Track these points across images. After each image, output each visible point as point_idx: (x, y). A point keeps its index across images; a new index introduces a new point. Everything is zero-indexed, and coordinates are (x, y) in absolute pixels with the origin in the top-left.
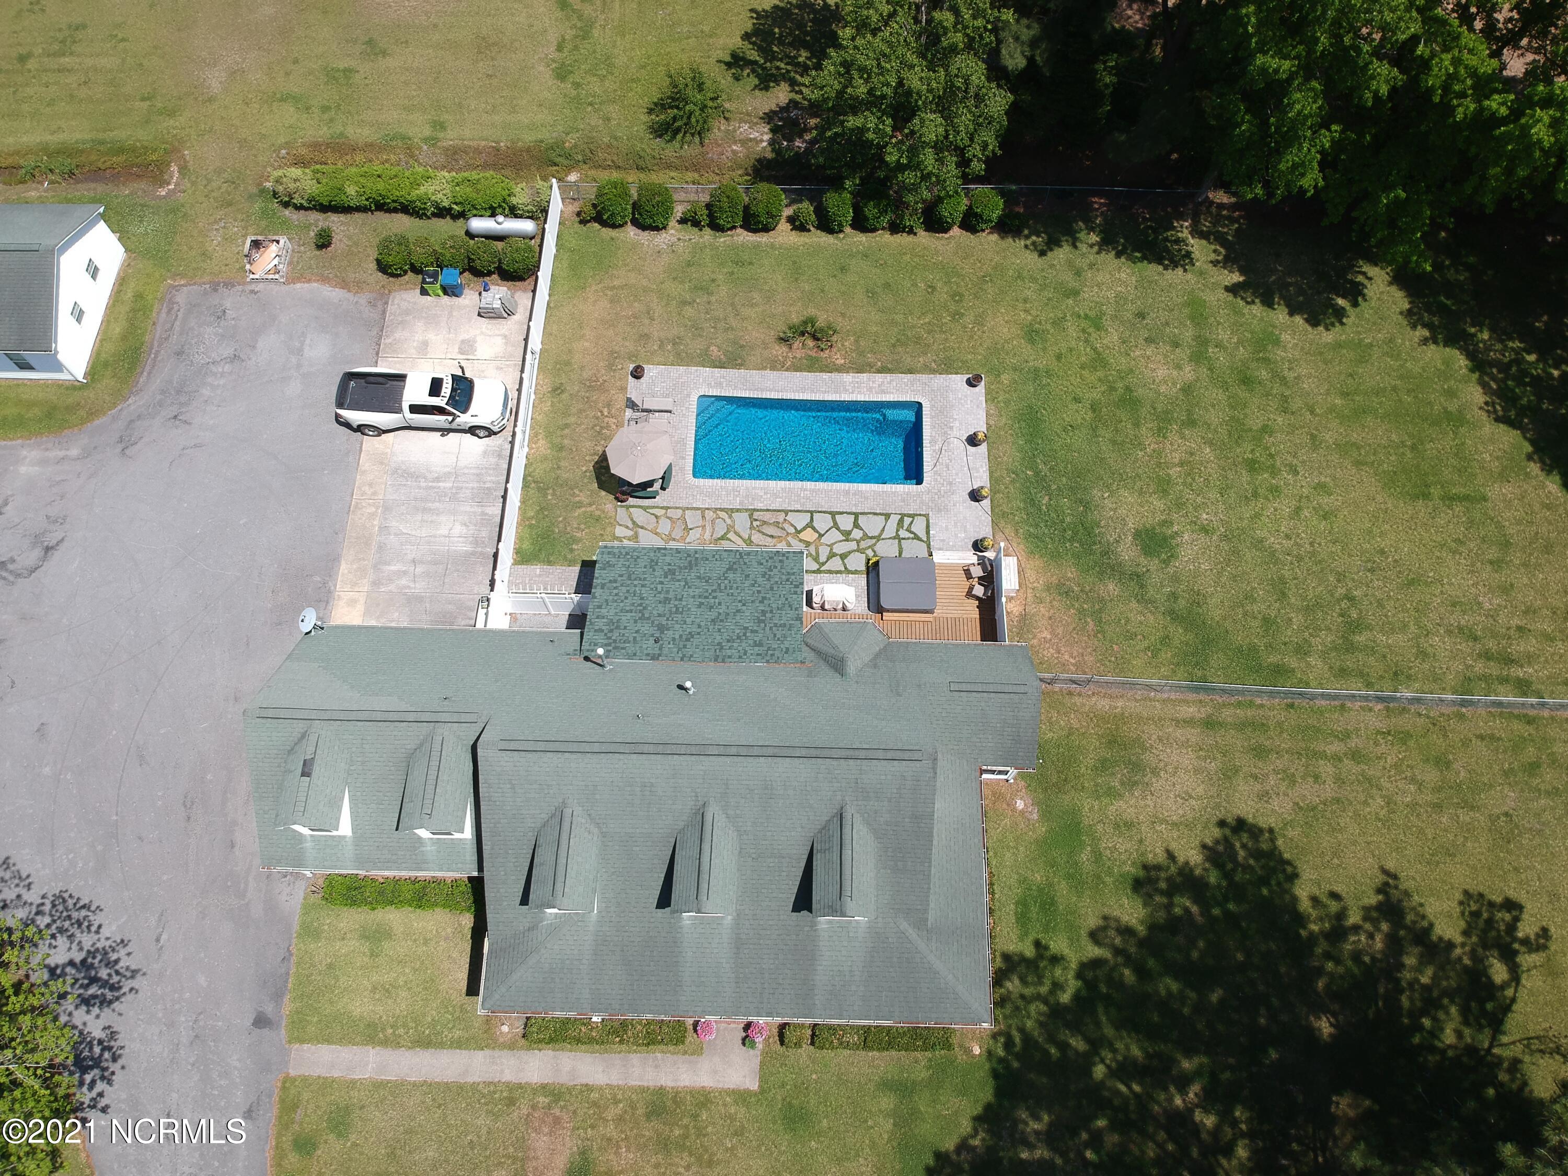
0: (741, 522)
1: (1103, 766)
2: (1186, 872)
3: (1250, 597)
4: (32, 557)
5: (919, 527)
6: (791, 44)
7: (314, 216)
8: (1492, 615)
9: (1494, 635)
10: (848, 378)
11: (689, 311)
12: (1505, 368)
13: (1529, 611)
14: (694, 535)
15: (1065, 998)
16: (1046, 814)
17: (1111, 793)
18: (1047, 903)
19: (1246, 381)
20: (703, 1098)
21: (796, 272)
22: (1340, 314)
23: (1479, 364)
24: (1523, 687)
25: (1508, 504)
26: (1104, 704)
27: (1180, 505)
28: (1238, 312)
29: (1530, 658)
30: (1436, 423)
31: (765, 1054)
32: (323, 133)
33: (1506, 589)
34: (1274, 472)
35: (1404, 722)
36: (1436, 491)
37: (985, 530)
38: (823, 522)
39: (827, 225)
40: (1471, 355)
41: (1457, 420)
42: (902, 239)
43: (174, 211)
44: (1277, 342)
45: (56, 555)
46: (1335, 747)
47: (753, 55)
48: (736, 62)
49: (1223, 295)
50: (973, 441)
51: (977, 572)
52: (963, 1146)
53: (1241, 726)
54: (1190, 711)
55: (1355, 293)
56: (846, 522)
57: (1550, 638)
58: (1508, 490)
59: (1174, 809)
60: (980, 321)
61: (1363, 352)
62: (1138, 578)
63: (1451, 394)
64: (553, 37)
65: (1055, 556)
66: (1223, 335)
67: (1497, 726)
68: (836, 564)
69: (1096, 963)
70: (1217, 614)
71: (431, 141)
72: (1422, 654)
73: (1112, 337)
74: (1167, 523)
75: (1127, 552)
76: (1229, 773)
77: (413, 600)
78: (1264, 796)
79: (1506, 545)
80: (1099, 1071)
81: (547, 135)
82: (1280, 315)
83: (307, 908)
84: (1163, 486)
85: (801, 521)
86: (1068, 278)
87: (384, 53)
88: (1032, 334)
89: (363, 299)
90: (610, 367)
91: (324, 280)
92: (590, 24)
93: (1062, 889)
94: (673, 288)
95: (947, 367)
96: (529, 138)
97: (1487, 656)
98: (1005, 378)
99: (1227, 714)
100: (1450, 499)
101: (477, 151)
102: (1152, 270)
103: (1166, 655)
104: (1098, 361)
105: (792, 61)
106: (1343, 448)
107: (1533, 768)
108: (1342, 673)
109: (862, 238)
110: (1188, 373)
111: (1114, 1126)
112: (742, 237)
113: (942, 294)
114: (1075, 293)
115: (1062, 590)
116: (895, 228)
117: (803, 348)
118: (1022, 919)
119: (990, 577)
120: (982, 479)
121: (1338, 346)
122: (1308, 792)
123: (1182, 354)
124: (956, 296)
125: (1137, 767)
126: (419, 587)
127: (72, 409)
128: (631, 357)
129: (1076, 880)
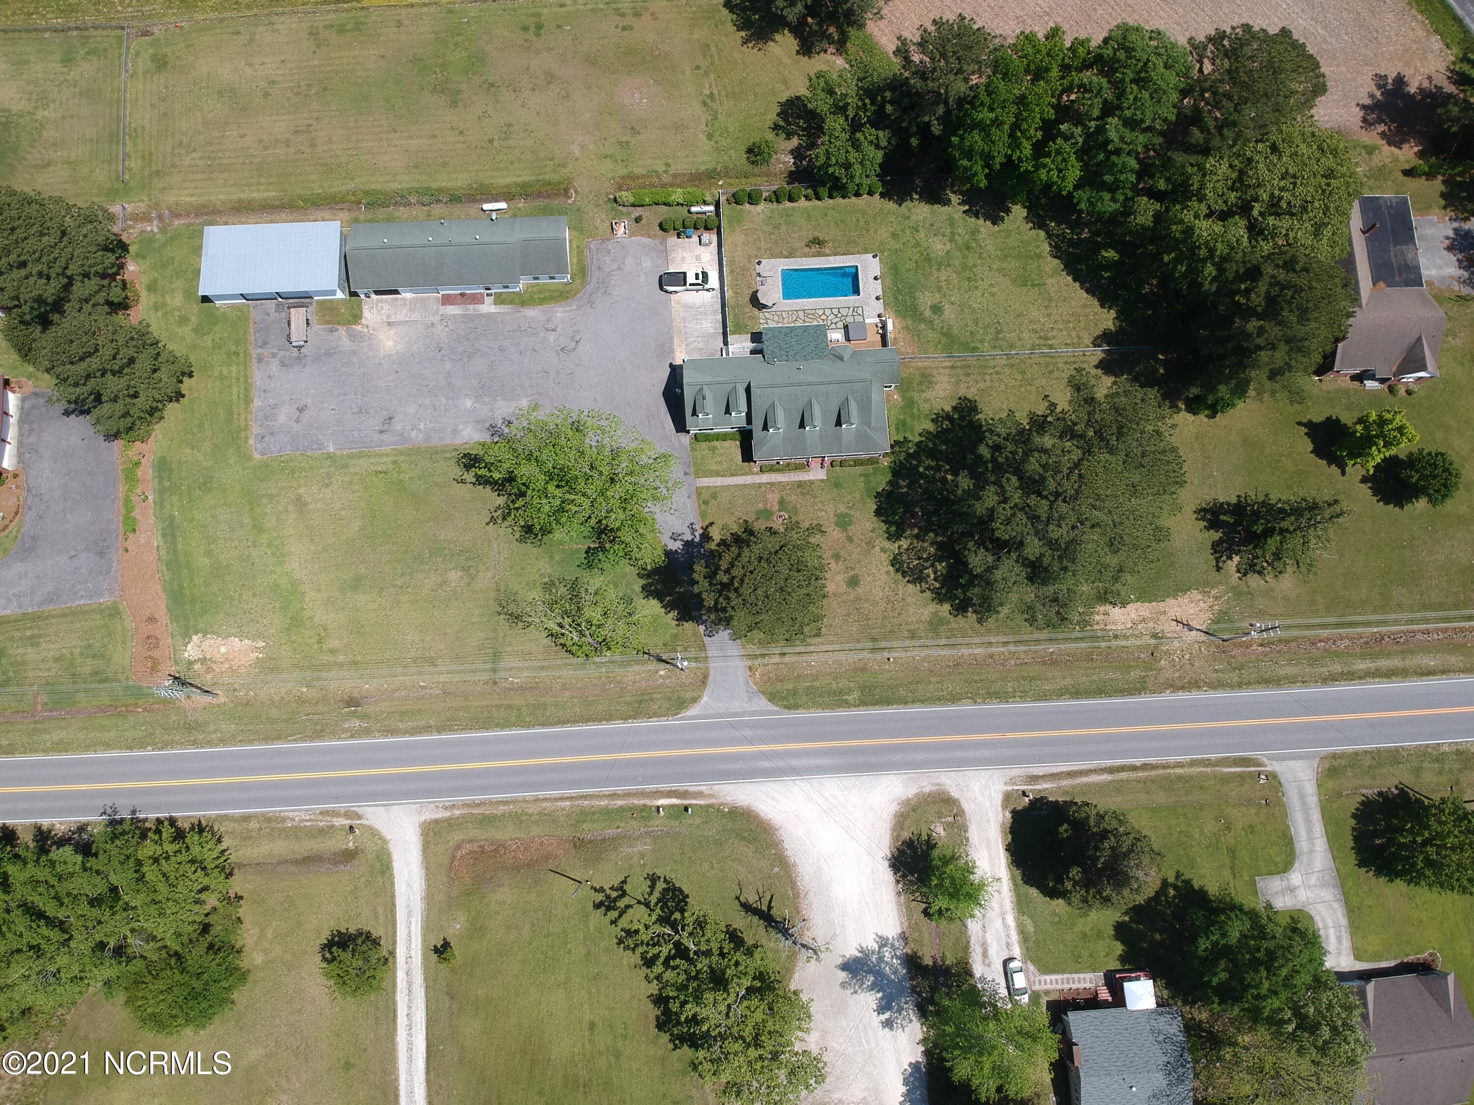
0: (801, 314)
1: (920, 383)
2: (948, 415)
3: (967, 325)
4: (573, 345)
5: (860, 311)
6: (797, 118)
7: (631, 209)
8: (1043, 325)
9: (1043, 330)
10: (832, 258)
11: (773, 237)
12: (1057, 236)
13: (1056, 322)
14: (786, 320)
15: (911, 451)
16: (903, 399)
17: (923, 391)
18: (904, 424)
19: (968, 248)
20: (812, 482)
21: (809, 218)
22: (1002, 219)
23: (1049, 236)
24: (1051, 347)
25: (1053, 285)
26: (920, 364)
27: (945, 296)
28: (965, 221)
29: (1054, 337)
30: (1032, 258)
31: (828, 470)
32: (625, 172)
33: (1049, 315)
34: (976, 281)
35: (1012, 361)
36: (1029, 283)
37: (882, 311)
38: (828, 312)
39: (818, 198)
40: (1047, 232)
41: (1039, 256)
42: (847, 200)
43: (578, 210)
44: (979, 232)
45: (581, 344)
46: (991, 371)
47: (782, 123)
48: (776, 127)
49: (961, 214)
50: (876, 278)
51: (880, 325)
52: (883, 490)
53: (962, 367)
54: (947, 364)
55: (1008, 211)
56: (835, 311)
57: (1061, 330)
58: (1053, 281)
59: (941, 394)
60: (875, 233)
61: (1008, 232)
62: (931, 322)
63: (1038, 247)
64: (703, 120)
65: (905, 317)
66: (960, 231)
67: (1042, 360)
68: (833, 326)
69: (921, 442)
70: (956, 332)
71: (665, 172)
72: (1020, 339)
73: (922, 235)
74: (941, 302)
75: (928, 313)
76: (958, 382)
77: (700, 349)
78: (968, 387)
79: (1050, 300)
80: (921, 469)
81: (710, 166)
82: (981, 221)
83: (691, 443)
84: (939, 289)
85: (820, 312)
86: (906, 212)
87: (639, 133)
88: (894, 236)
89: (657, 241)
90: (749, 261)
91: (642, 235)
92: (717, 112)
93: (909, 420)
94: (766, 228)
95: (866, 251)
96: (703, 168)
97: (1040, 338)
98: (886, 254)
99: (958, 364)
100: (1033, 286)
101: (685, 175)
102: (937, 207)
103: (940, 347)
104: (918, 244)
105: (798, 125)
106: (999, 270)
107: (1051, 372)
108: (995, 347)
109: (831, 201)
110: (948, 246)
111: (925, 482)
112: (788, 204)
113: (862, 223)
114: (909, 218)
115: (907, 328)
116: (844, 197)
117: (815, 249)
118: (897, 429)
119: (884, 327)
120: (879, 293)
121: (1000, 231)
122: (982, 385)
123: (946, 239)
124: (868, 223)
125: (931, 382)
126: (701, 345)
127: (568, 292)
128: (756, 257)
129: (912, 417)
